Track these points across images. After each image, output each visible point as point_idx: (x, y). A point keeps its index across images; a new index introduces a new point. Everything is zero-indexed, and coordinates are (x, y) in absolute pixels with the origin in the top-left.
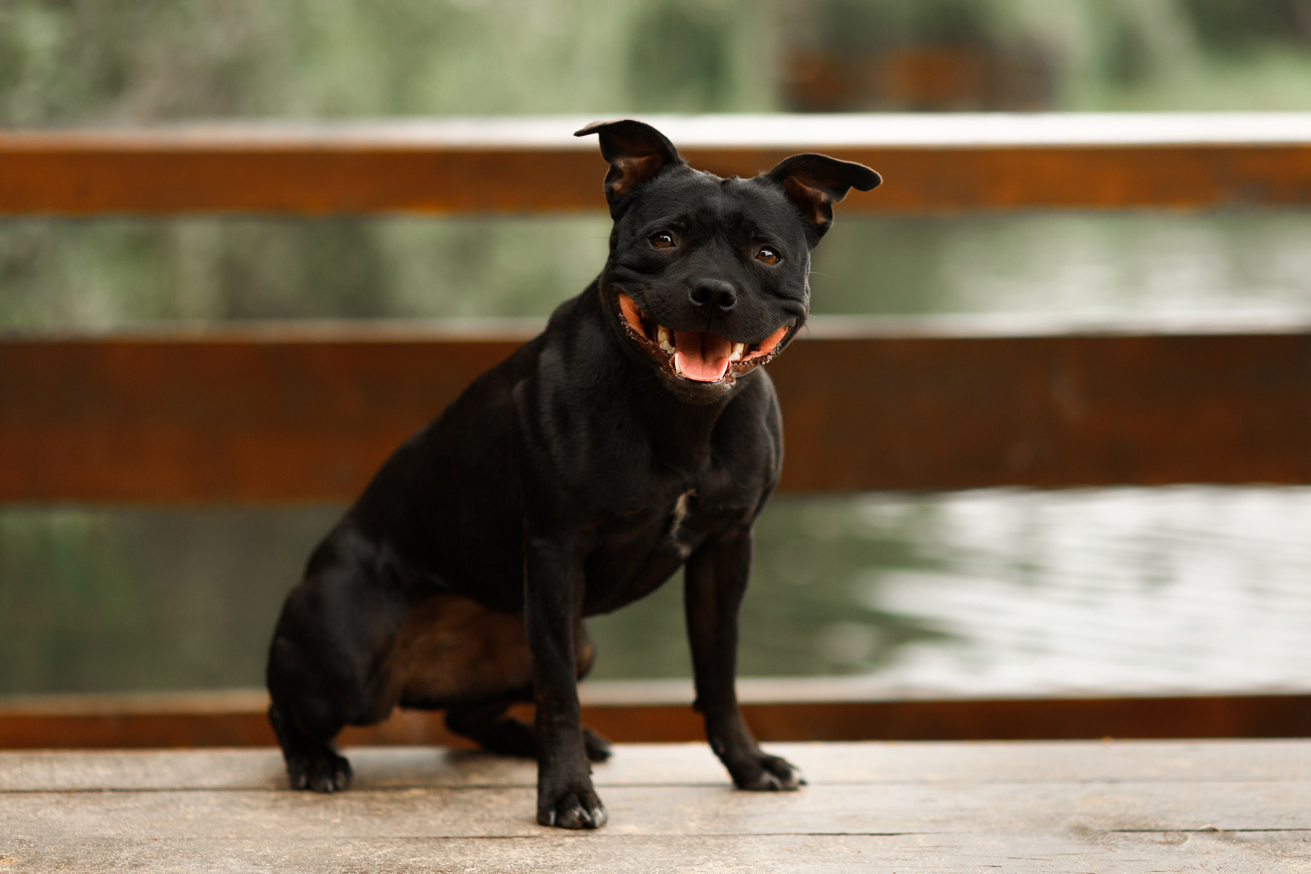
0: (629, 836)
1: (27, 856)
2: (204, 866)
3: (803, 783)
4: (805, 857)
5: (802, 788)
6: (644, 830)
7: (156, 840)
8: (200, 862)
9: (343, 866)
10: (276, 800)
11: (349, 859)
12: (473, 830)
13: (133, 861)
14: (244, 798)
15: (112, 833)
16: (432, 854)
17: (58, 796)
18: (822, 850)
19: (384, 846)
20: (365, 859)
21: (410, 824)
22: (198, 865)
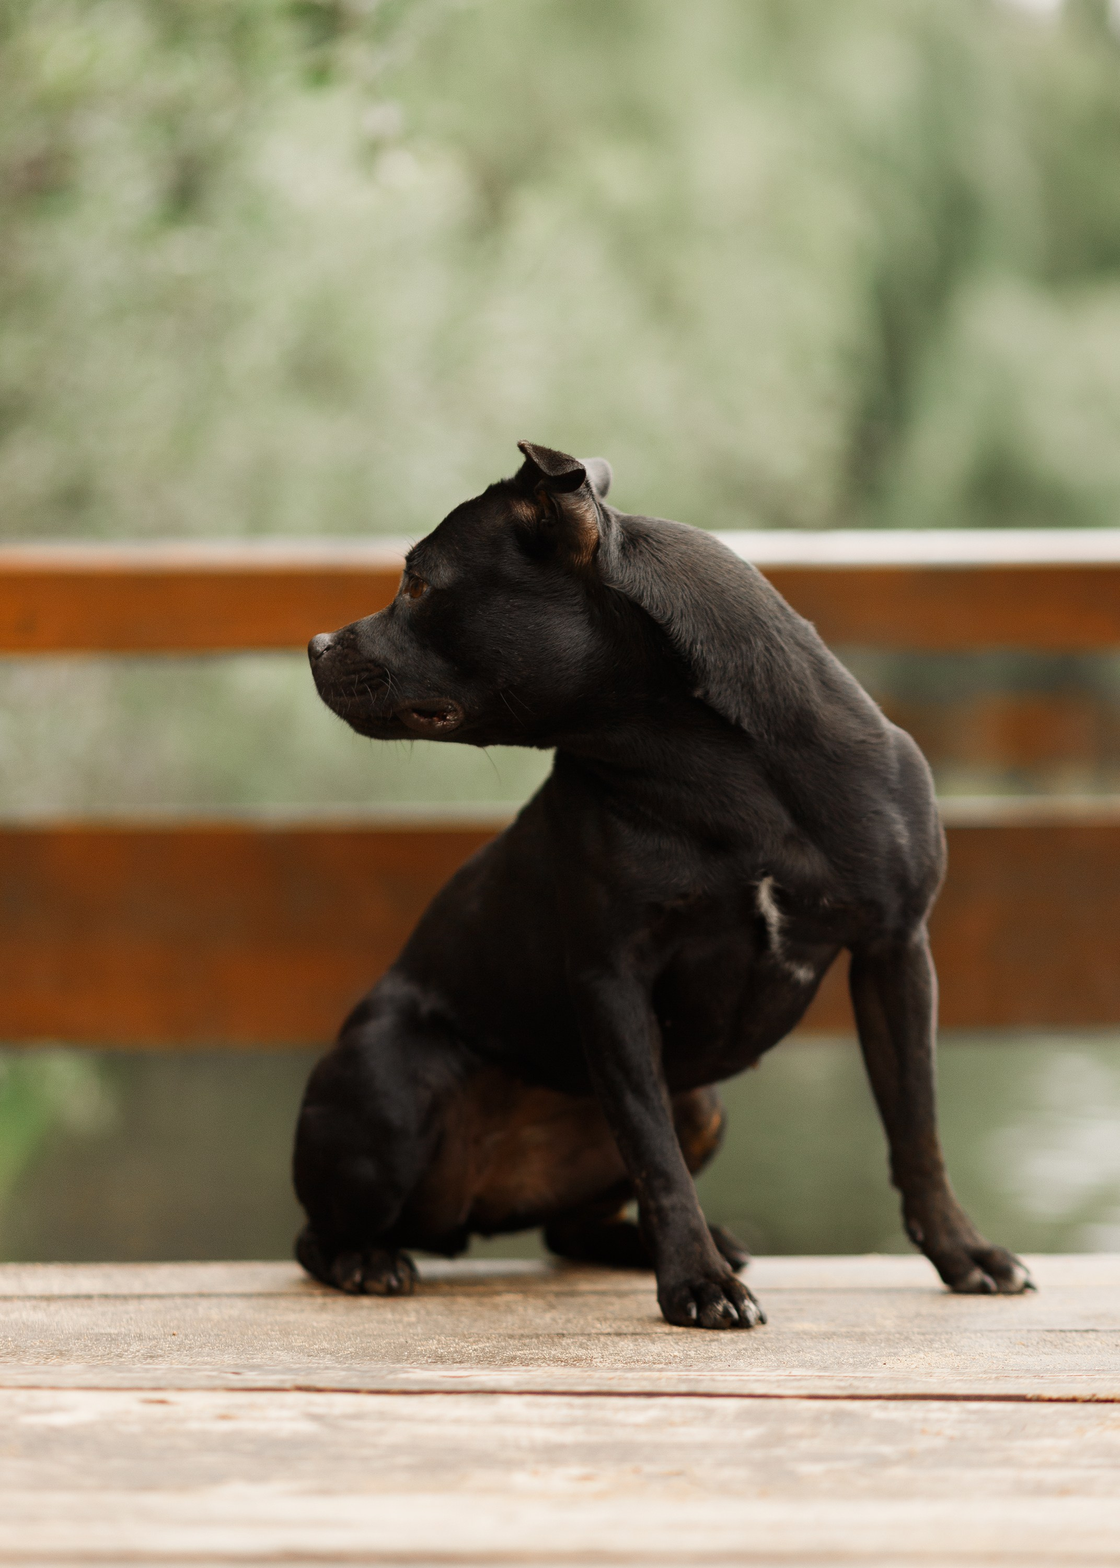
0: (805, 1333)
1: (5, 1348)
2: (242, 1357)
3: (1028, 1286)
4: (1046, 1350)
5: (1029, 1293)
6: (824, 1327)
7: (174, 1335)
8: (237, 1354)
9: (429, 1357)
10: (325, 1304)
11: (436, 1352)
12: (594, 1328)
13: (147, 1353)
14: (283, 1303)
15: (113, 1331)
16: (544, 1348)
17: (34, 1302)
18: (1067, 1345)
19: (480, 1341)
20: (456, 1352)
21: (510, 1322)
22: (234, 1356)
